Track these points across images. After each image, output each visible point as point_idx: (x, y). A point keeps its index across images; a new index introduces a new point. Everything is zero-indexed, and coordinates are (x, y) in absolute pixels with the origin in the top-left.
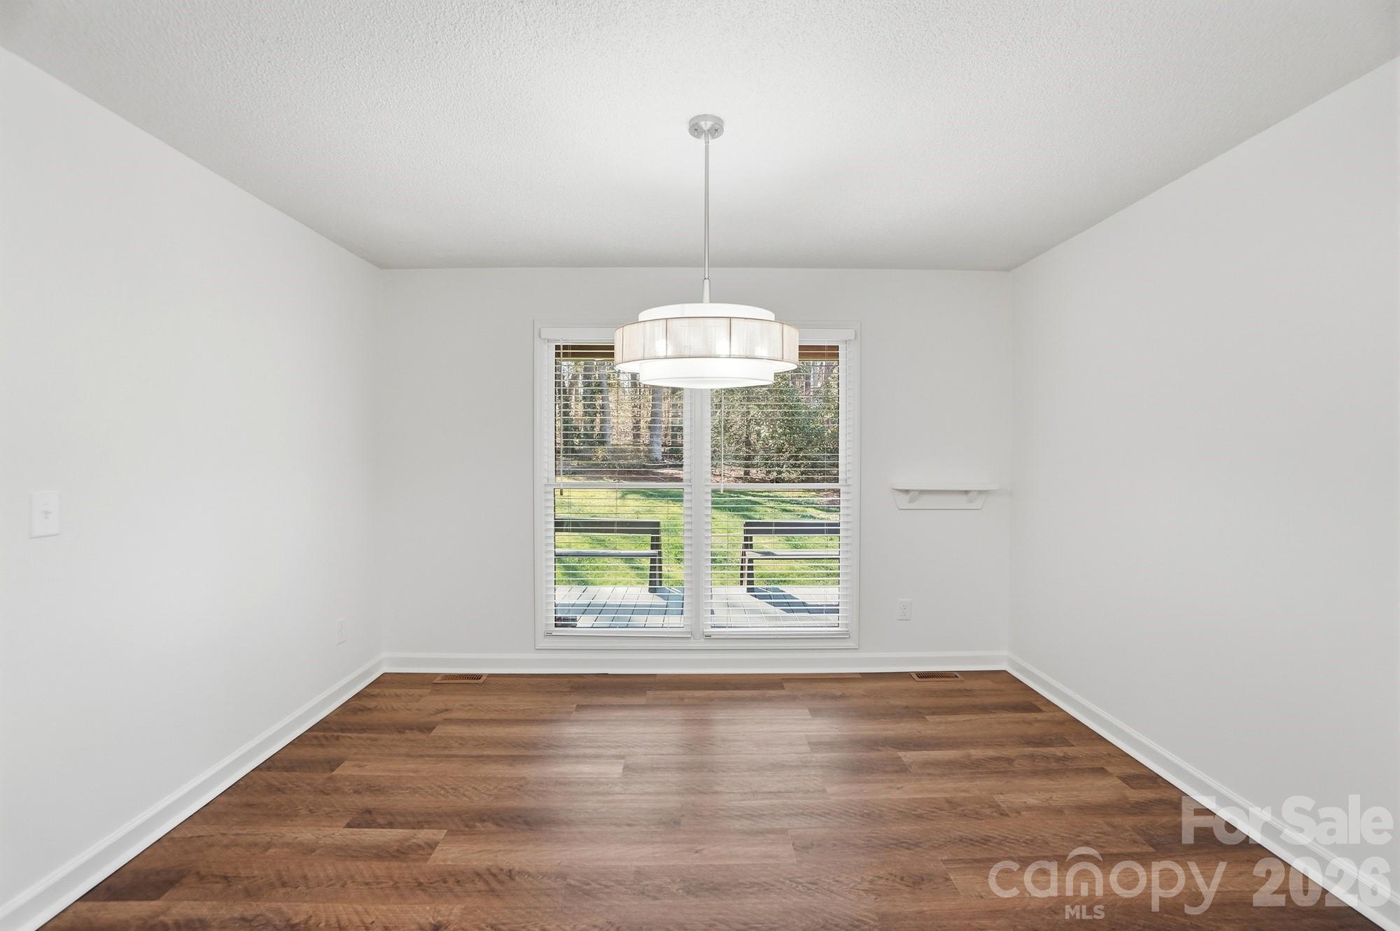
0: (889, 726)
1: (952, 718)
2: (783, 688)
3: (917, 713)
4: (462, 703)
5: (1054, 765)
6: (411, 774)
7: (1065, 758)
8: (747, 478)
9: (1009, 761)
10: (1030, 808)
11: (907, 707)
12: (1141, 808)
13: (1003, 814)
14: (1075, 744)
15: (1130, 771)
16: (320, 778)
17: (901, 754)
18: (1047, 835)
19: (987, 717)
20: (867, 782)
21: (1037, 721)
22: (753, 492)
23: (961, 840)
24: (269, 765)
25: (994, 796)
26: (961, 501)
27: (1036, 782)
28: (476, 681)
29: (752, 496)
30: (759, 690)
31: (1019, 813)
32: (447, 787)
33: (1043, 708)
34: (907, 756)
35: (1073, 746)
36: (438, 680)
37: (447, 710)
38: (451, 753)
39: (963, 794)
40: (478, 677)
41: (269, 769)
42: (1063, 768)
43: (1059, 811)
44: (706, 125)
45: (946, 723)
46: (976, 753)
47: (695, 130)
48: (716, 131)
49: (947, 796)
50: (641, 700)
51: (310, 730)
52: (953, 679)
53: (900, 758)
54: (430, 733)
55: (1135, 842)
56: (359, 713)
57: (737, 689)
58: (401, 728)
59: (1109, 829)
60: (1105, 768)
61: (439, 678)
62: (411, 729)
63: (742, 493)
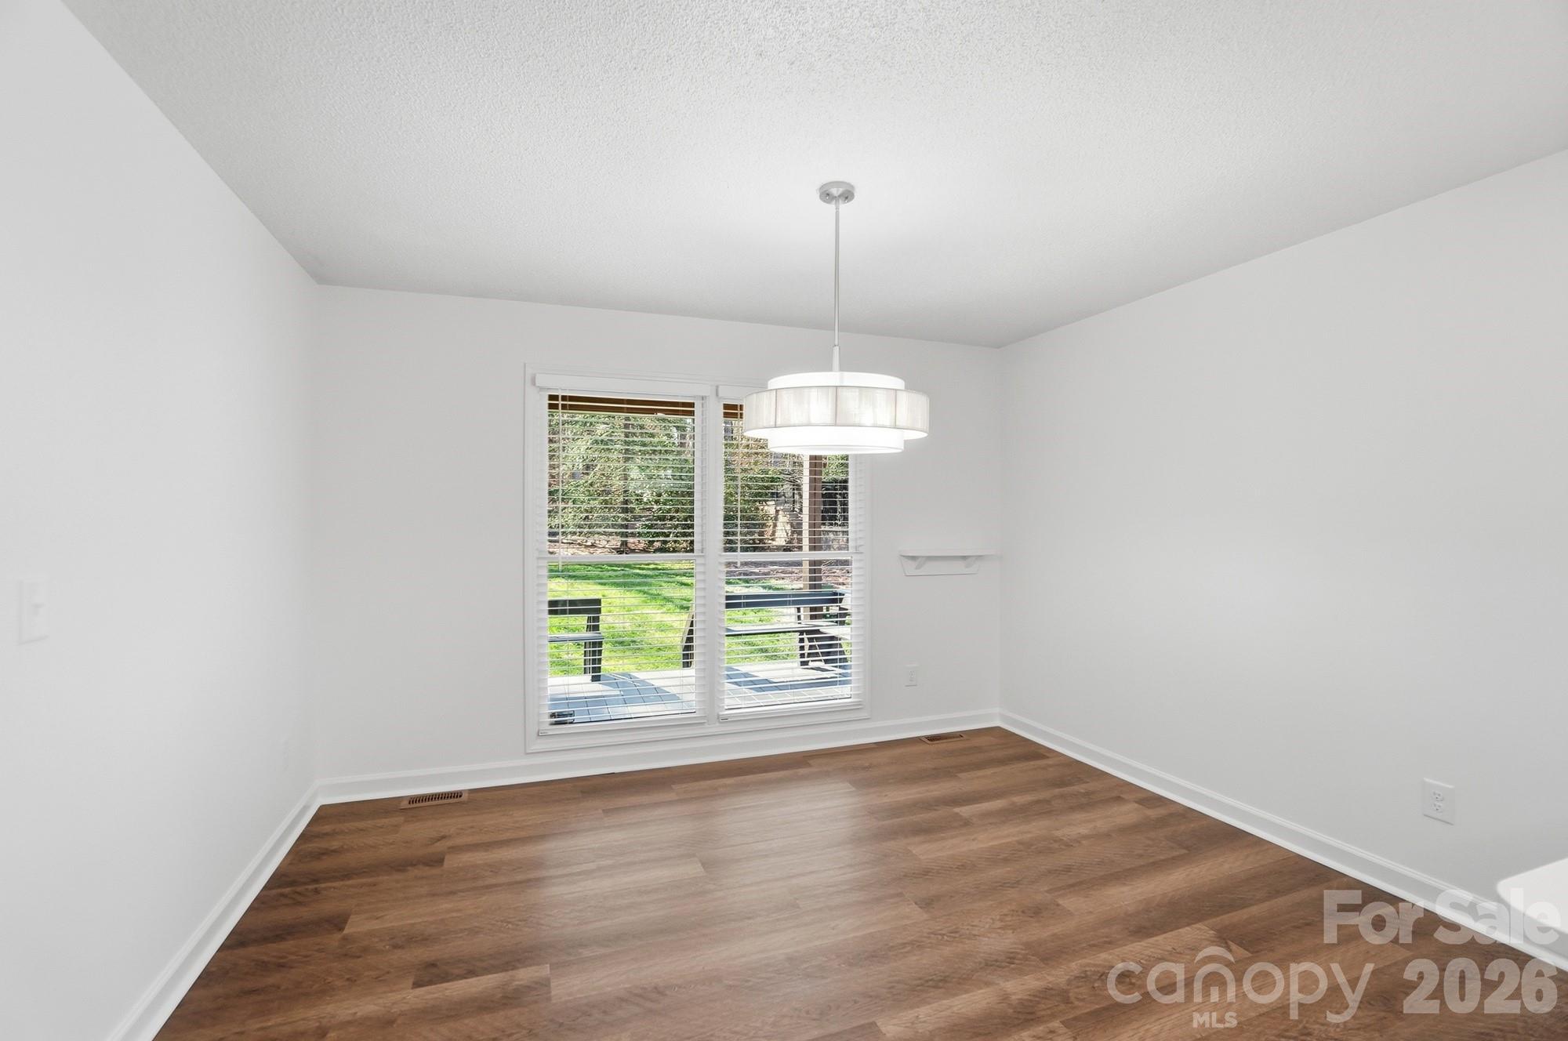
0: (932, 787)
1: (980, 773)
2: (810, 765)
3: (948, 773)
4: (460, 826)
5: (1084, 800)
6: (455, 914)
7: (1087, 794)
8: (624, 549)
9: (1048, 802)
10: (1086, 837)
11: (935, 769)
12: (1162, 822)
13: (1068, 845)
14: (1088, 781)
15: (1140, 795)
16: (333, 940)
17: (957, 810)
18: (1109, 855)
19: (1007, 769)
20: (943, 839)
21: (1050, 766)
22: (641, 564)
23: (1050, 872)
24: (238, 939)
25: (1053, 832)
26: (959, 567)
27: (1078, 816)
28: (456, 800)
29: (640, 569)
30: (787, 769)
31: (1079, 842)
32: (513, 920)
33: (1048, 755)
34: (965, 811)
35: (1088, 782)
36: (405, 804)
37: (443, 837)
38: (487, 883)
39: (1029, 835)
40: (457, 795)
41: (242, 944)
42: (1088, 802)
43: (1108, 835)
44: (835, 192)
45: (978, 778)
46: (1019, 800)
47: (826, 196)
48: (848, 196)
49: (1017, 839)
50: (672, 796)
51: (265, 888)
52: (958, 739)
53: (957, 814)
54: (442, 865)
55: (1172, 848)
56: (324, 857)
57: (766, 771)
58: (400, 866)
59: (1150, 842)
60: (1121, 796)
61: (406, 802)
62: (413, 865)
63: (626, 566)
